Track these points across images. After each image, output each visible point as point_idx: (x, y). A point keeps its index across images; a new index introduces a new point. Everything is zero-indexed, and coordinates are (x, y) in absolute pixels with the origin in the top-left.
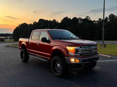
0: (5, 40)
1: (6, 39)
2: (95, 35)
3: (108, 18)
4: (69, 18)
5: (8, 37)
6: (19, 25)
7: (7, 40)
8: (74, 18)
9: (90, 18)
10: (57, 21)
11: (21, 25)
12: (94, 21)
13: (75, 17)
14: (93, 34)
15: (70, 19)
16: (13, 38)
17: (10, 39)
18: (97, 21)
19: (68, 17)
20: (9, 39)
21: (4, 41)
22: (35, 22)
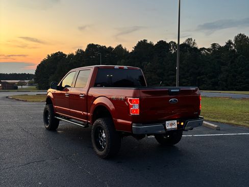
0: (19, 87)
1: (22, 84)
2: (203, 79)
3: (234, 43)
4: (148, 42)
5: (26, 81)
6: (49, 56)
7: (23, 87)
8: (160, 41)
9: (194, 43)
10: (125, 49)
11: (52, 55)
12: (203, 49)
13: (162, 41)
14: (198, 78)
15: (151, 45)
16: (35, 83)
17: (31, 84)
18: (208, 50)
19: (146, 41)
20: (27, 84)
21: (16, 88)
22: (81, 50)
